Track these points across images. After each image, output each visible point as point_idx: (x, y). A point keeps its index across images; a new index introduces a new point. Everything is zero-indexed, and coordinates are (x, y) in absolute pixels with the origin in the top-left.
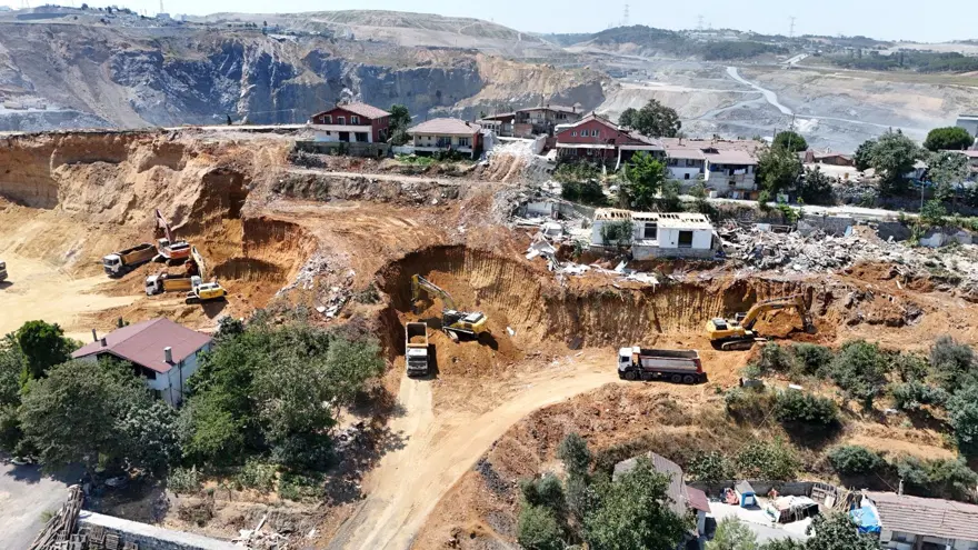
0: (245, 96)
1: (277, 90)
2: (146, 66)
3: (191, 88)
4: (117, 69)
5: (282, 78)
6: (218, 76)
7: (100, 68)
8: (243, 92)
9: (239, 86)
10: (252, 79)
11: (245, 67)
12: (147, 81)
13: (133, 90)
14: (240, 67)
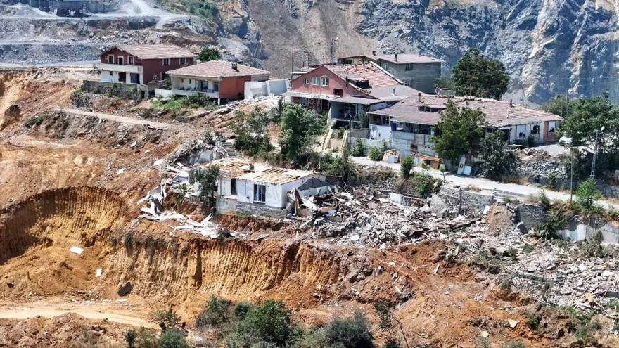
0: (537, 56)
1: (585, 48)
2: (402, 11)
3: (459, 42)
4: (366, 14)
5: (594, 31)
6: (503, 27)
7: (346, 14)
8: (535, 50)
9: (530, 40)
10: (549, 32)
11: (542, 15)
12: (400, 31)
13: (381, 43)
14: (535, 14)
